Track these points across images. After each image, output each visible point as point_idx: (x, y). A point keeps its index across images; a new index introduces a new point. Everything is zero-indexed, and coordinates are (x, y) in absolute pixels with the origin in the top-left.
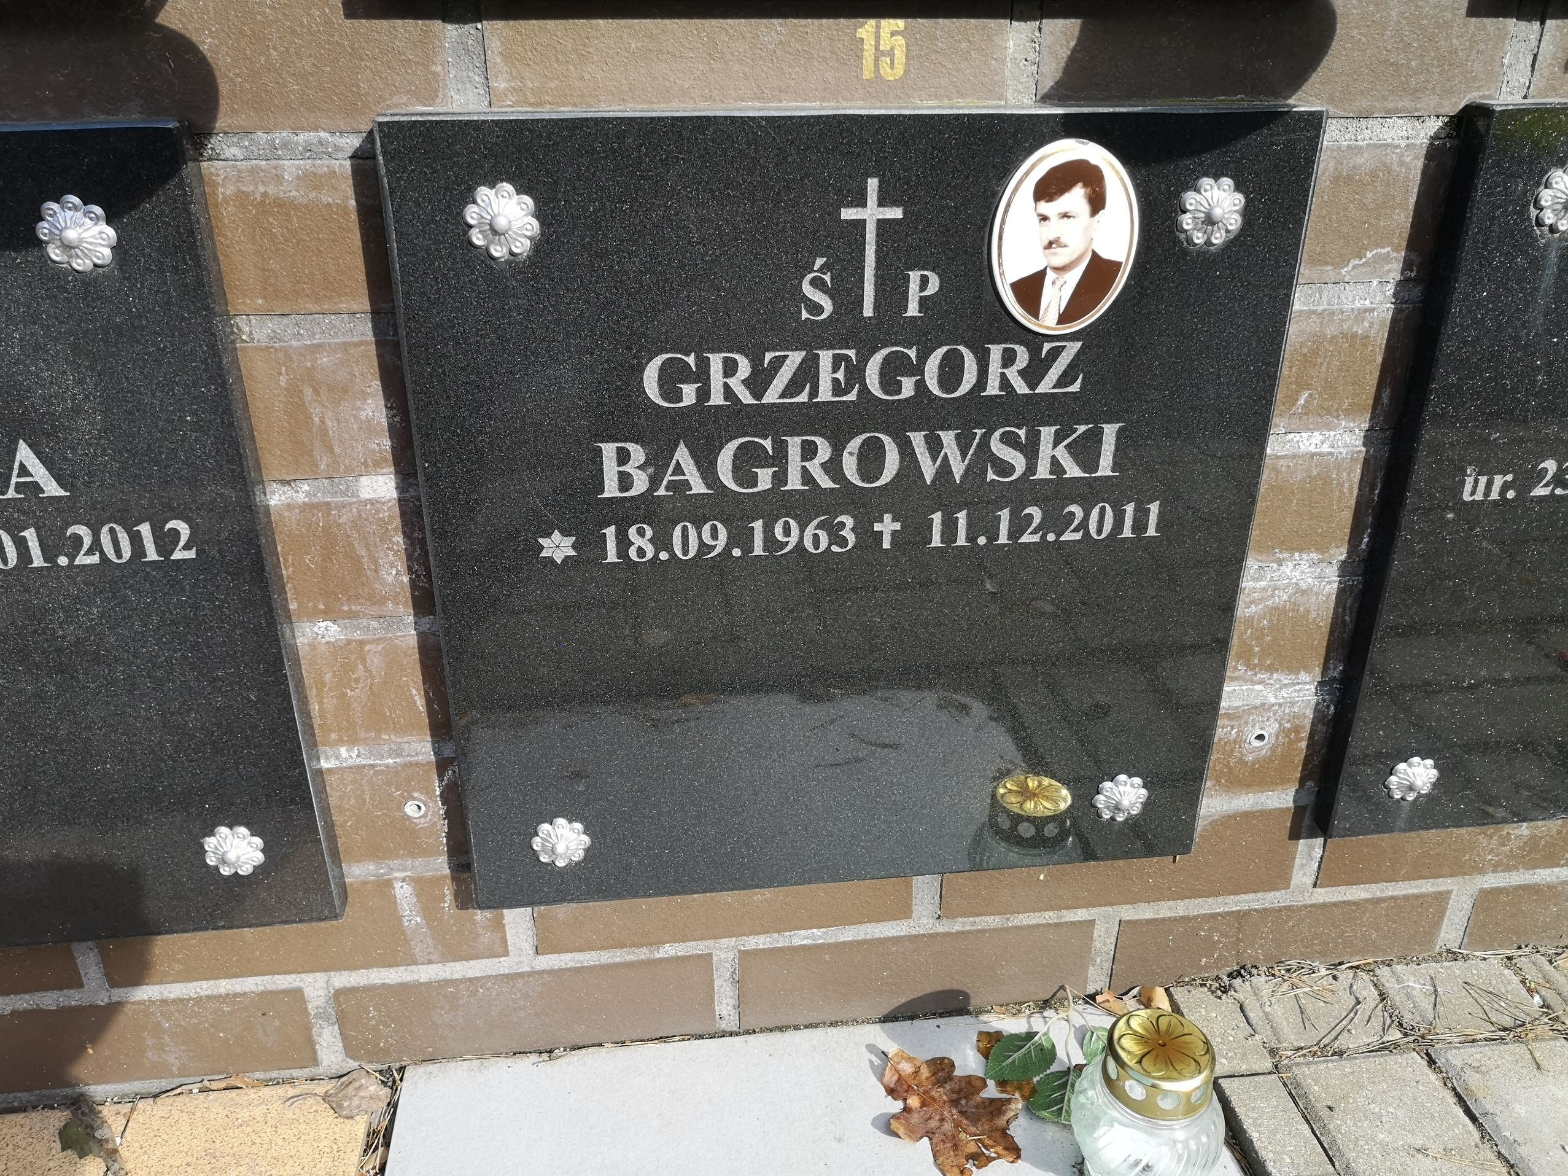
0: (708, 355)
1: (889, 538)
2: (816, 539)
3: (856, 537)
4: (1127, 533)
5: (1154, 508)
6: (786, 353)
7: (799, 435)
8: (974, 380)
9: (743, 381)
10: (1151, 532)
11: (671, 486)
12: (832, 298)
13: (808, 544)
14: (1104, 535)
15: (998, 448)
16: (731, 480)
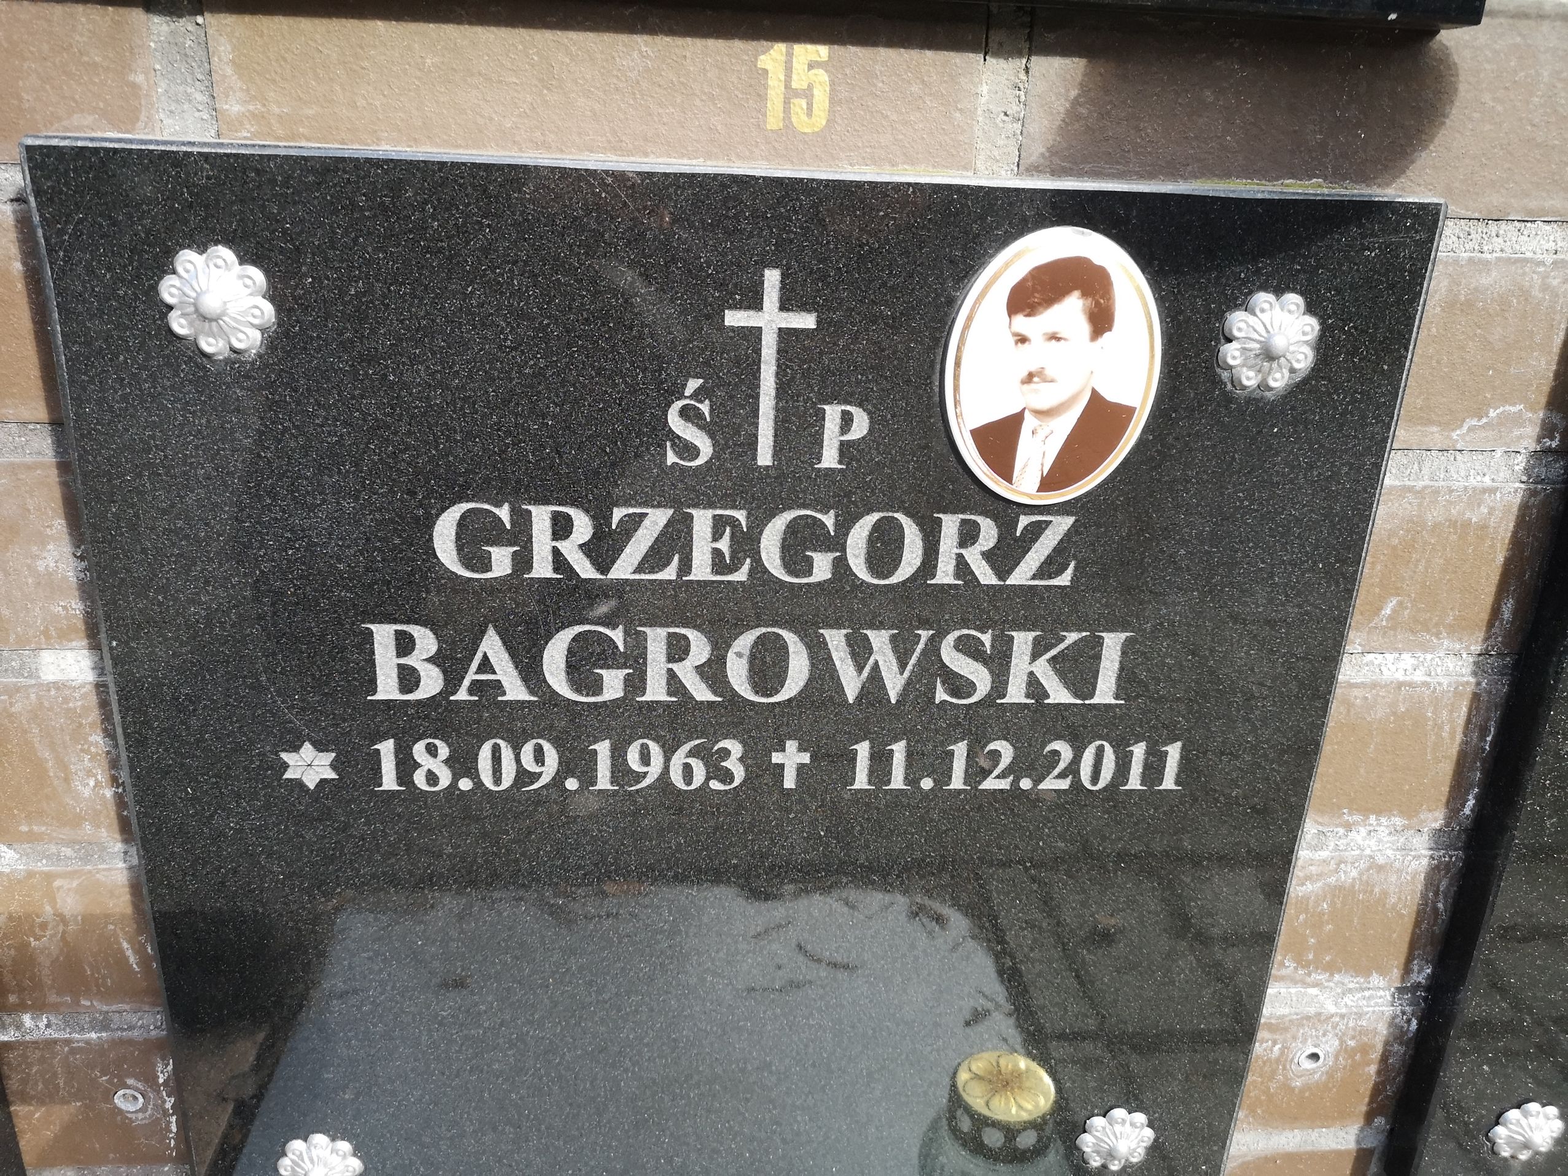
0: (530, 507)
1: (794, 773)
2: (688, 770)
3: (746, 770)
4: (1134, 782)
5: (1174, 752)
6: (644, 510)
7: (662, 625)
8: (918, 562)
9: (581, 546)
10: (1169, 783)
11: (476, 687)
12: (712, 435)
13: (676, 777)
14: (1101, 785)
15: (950, 656)
16: (564, 683)
